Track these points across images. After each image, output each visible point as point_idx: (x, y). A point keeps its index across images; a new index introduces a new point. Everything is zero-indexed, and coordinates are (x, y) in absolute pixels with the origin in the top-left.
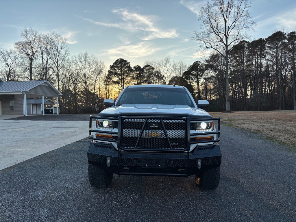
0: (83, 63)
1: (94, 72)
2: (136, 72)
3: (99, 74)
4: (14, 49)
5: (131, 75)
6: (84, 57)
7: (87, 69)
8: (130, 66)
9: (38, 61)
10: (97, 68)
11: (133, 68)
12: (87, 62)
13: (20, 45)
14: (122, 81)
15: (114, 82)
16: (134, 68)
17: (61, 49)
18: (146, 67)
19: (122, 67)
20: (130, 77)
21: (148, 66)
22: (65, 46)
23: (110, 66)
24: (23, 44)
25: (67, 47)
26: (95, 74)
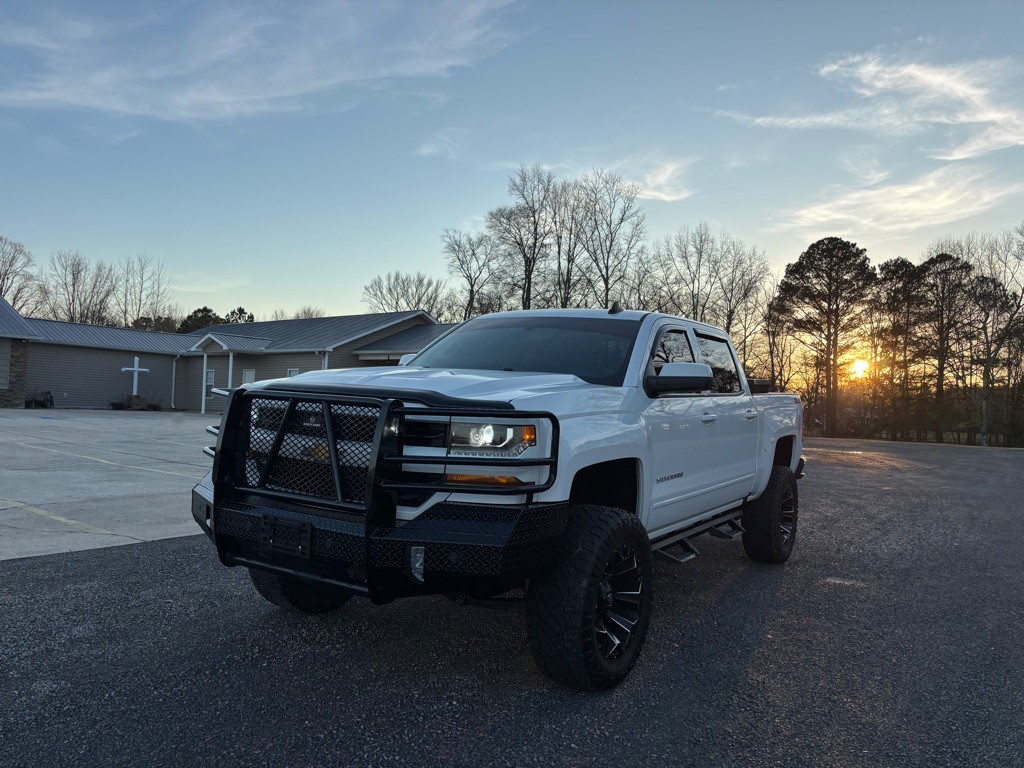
0: (693, 260)
1: (727, 291)
2: (888, 285)
3: (746, 295)
4: (486, 232)
5: (870, 297)
6: (695, 241)
7: (703, 279)
8: (864, 261)
9: (550, 264)
10: (738, 274)
11: (878, 271)
12: (705, 256)
13: (502, 219)
14: (829, 318)
15: (801, 325)
16: (882, 269)
17: (622, 220)
18: (932, 262)
19: (831, 269)
20: (863, 303)
21: (943, 258)
22: (632, 211)
23: (789, 266)
24: (510, 215)
25: (640, 214)
26: (729, 295)
